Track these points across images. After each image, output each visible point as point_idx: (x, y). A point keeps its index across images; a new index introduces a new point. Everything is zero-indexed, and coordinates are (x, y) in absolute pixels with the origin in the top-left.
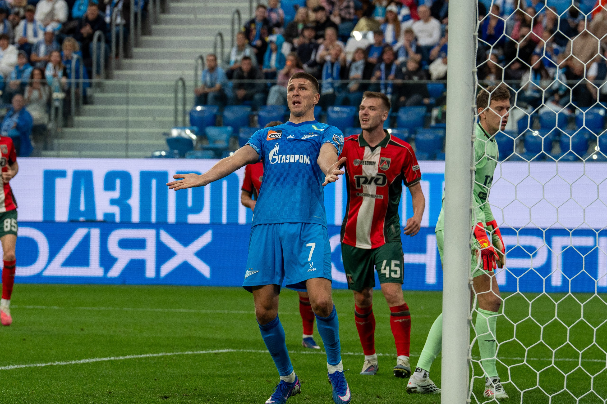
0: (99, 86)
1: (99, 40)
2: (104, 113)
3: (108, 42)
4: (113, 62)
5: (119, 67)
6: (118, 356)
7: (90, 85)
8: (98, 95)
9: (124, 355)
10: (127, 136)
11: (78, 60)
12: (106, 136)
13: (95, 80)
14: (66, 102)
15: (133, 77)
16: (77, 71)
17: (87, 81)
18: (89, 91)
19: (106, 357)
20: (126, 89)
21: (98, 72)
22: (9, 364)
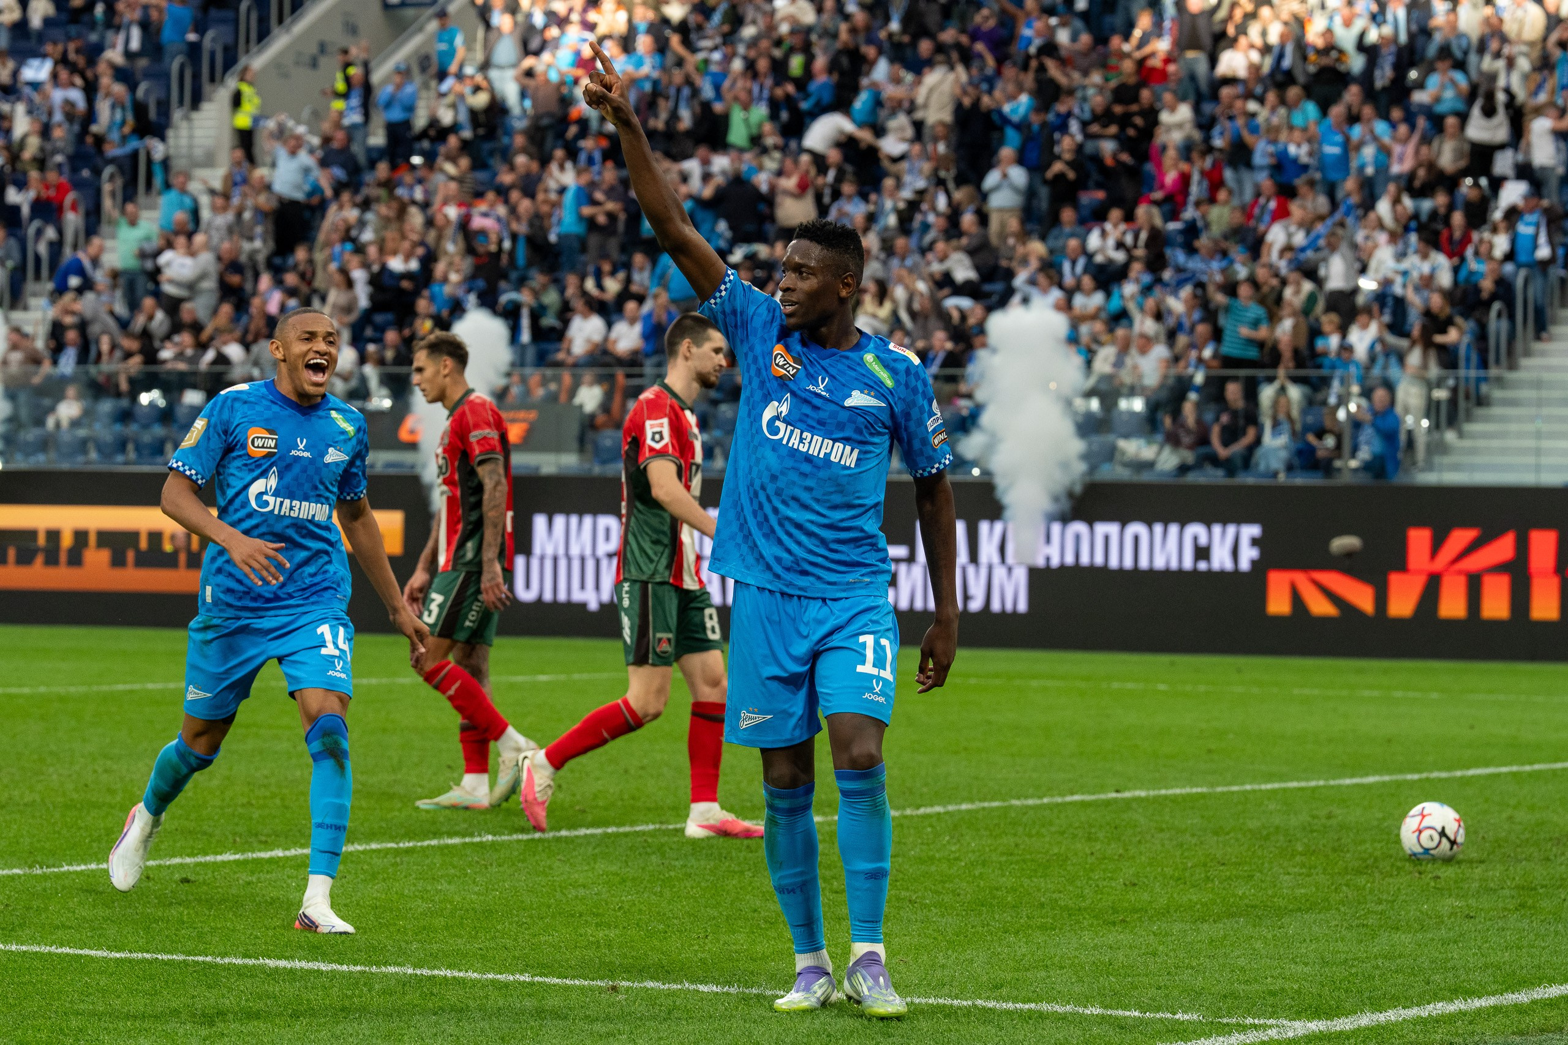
0: (1500, 382)
1: (1499, 315)
2: (1503, 419)
3: (1512, 317)
4: (1519, 345)
5: (1528, 354)
6: (1523, 764)
7: (1486, 379)
8: (1497, 394)
9: (1531, 763)
10: (1538, 452)
11: (1469, 345)
12: (1504, 451)
13: (1493, 372)
14: (1453, 402)
15: (1549, 368)
16: (1468, 359)
17: (1482, 373)
18: (1484, 388)
19: (1505, 765)
20: (1538, 384)
21: (1498, 361)
22: (1367, 775)
